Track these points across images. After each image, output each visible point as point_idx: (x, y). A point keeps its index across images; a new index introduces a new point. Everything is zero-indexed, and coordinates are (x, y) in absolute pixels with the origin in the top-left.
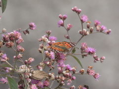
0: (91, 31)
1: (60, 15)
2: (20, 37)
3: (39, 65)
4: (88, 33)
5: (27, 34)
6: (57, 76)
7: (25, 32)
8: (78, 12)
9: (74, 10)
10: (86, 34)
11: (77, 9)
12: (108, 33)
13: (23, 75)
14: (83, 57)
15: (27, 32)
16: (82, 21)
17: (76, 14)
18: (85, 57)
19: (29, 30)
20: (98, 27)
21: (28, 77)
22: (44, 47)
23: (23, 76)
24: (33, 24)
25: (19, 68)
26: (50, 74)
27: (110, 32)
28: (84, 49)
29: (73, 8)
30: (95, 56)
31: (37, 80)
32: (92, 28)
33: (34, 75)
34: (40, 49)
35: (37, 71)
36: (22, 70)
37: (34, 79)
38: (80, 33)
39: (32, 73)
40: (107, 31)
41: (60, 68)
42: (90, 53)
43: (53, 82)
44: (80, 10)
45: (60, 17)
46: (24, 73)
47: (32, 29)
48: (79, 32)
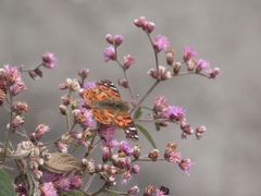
0: (176, 72)
1: (109, 35)
2: (19, 79)
3: (60, 140)
4: (169, 75)
5: (38, 78)
6: (100, 166)
7: (33, 73)
8: (148, 29)
9: (139, 25)
10: (164, 78)
11: (146, 23)
12: (213, 76)
13: (24, 162)
14: (158, 129)
15: (38, 72)
16: (155, 47)
17: (144, 33)
18: (162, 128)
19: (42, 69)
20: (190, 63)
21: (37, 166)
22: (72, 102)
23: (26, 165)
24: (51, 56)
25: (16, 148)
26: (84, 160)
27: (216, 73)
28: (160, 111)
29: (136, 21)
30: (184, 123)
31: (56, 175)
32: (179, 64)
33: (49, 163)
34: (62, 106)
35: (57, 155)
36: (23, 152)
37: (49, 172)
38: (152, 74)
39: (46, 158)
40: (211, 71)
41: (106, 149)
42: (172, 118)
43: (91, 178)
44: (152, 24)
45: (108, 39)
46: (28, 157)
47: (49, 67)
48: (149, 72)
